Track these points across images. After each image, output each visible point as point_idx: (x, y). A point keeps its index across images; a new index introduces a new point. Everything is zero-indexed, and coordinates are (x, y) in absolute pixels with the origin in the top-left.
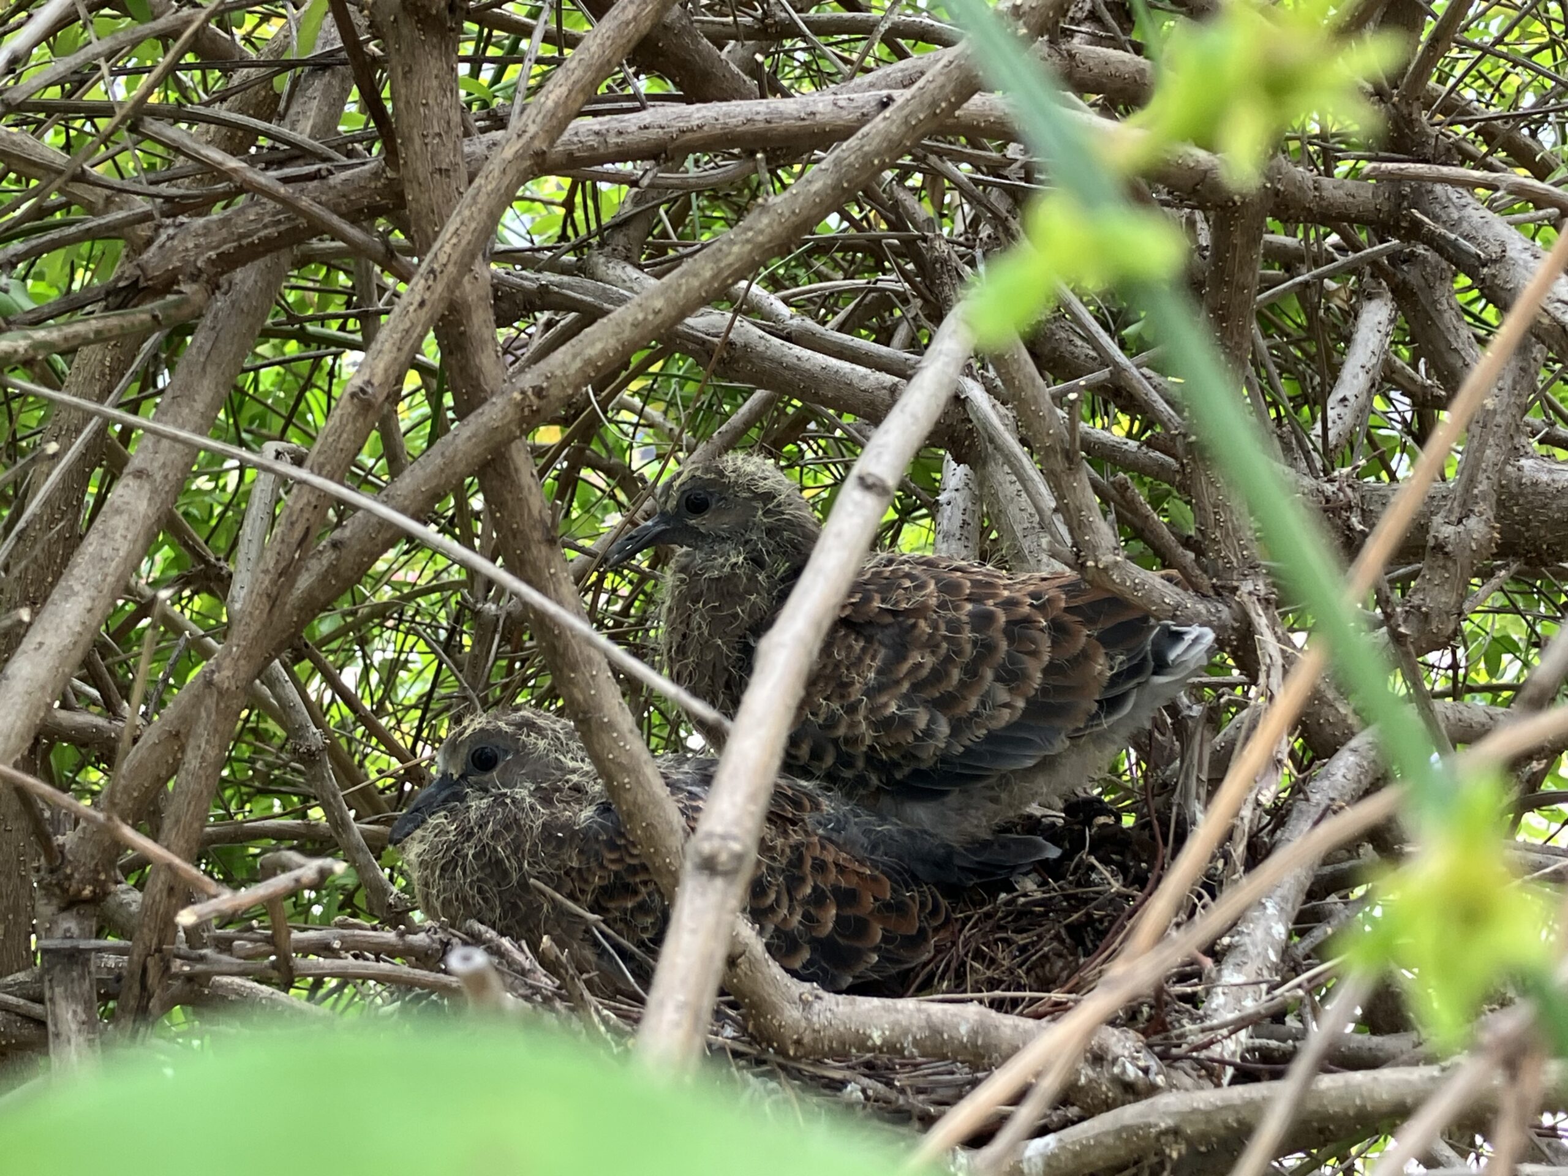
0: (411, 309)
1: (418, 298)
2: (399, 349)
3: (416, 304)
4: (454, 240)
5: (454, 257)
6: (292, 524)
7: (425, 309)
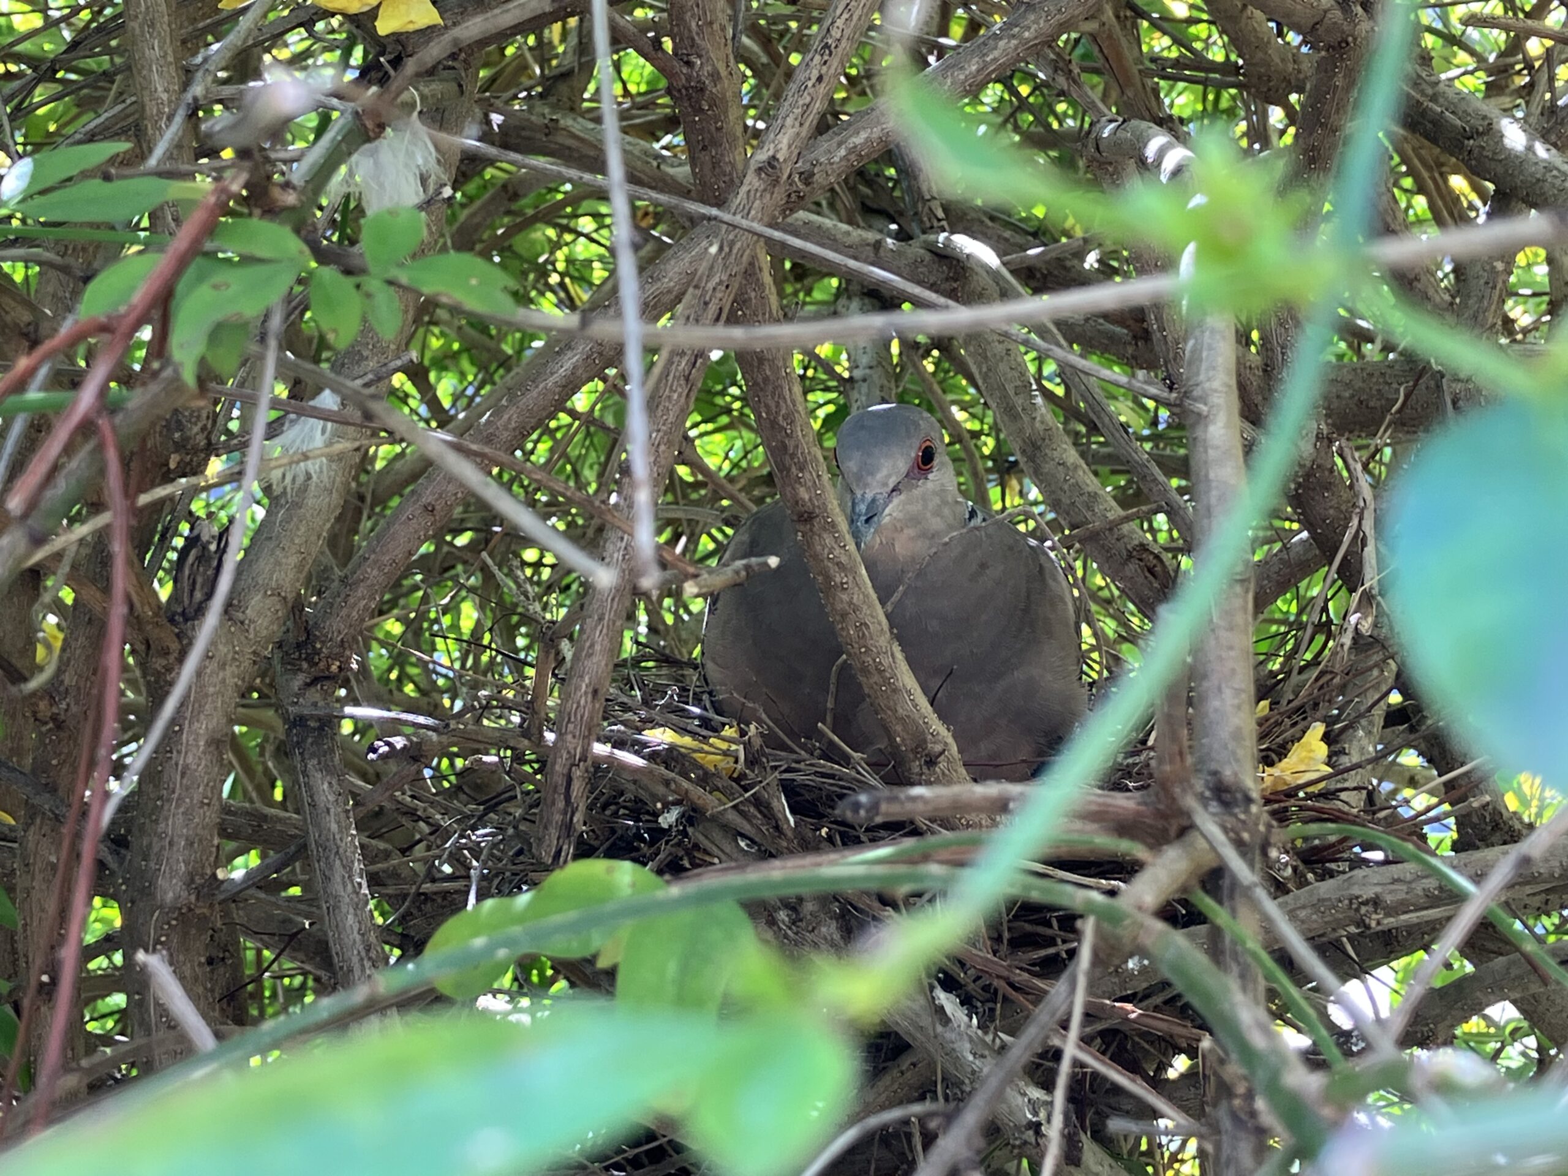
0: (810, 84)
1: (815, 74)
2: (801, 125)
3: (814, 79)
4: (845, 16)
5: (847, 32)
6: (706, 304)
7: (823, 85)
